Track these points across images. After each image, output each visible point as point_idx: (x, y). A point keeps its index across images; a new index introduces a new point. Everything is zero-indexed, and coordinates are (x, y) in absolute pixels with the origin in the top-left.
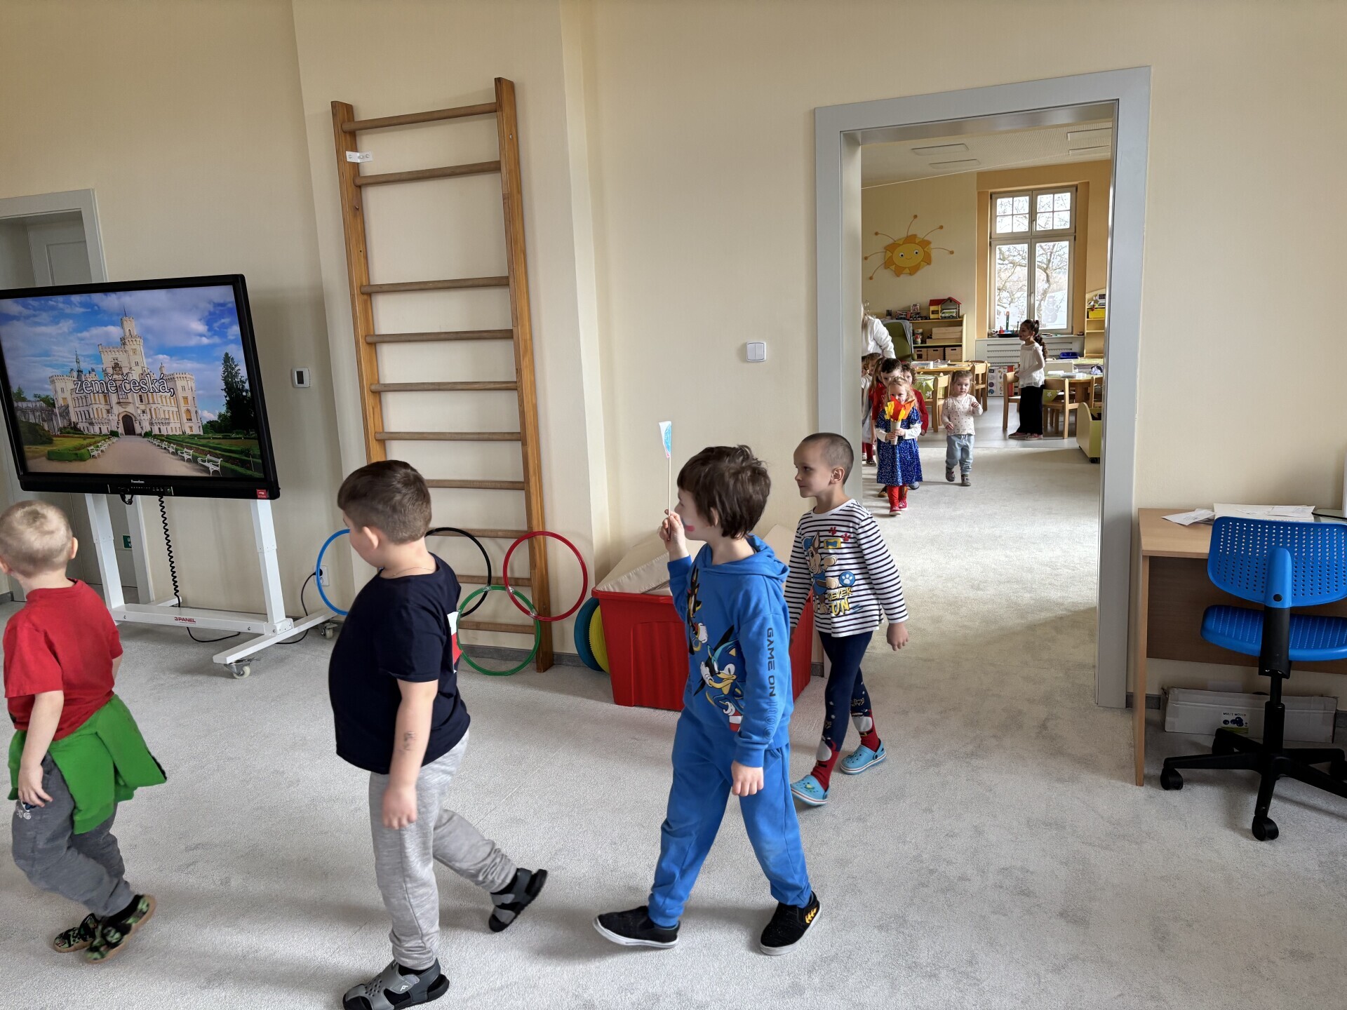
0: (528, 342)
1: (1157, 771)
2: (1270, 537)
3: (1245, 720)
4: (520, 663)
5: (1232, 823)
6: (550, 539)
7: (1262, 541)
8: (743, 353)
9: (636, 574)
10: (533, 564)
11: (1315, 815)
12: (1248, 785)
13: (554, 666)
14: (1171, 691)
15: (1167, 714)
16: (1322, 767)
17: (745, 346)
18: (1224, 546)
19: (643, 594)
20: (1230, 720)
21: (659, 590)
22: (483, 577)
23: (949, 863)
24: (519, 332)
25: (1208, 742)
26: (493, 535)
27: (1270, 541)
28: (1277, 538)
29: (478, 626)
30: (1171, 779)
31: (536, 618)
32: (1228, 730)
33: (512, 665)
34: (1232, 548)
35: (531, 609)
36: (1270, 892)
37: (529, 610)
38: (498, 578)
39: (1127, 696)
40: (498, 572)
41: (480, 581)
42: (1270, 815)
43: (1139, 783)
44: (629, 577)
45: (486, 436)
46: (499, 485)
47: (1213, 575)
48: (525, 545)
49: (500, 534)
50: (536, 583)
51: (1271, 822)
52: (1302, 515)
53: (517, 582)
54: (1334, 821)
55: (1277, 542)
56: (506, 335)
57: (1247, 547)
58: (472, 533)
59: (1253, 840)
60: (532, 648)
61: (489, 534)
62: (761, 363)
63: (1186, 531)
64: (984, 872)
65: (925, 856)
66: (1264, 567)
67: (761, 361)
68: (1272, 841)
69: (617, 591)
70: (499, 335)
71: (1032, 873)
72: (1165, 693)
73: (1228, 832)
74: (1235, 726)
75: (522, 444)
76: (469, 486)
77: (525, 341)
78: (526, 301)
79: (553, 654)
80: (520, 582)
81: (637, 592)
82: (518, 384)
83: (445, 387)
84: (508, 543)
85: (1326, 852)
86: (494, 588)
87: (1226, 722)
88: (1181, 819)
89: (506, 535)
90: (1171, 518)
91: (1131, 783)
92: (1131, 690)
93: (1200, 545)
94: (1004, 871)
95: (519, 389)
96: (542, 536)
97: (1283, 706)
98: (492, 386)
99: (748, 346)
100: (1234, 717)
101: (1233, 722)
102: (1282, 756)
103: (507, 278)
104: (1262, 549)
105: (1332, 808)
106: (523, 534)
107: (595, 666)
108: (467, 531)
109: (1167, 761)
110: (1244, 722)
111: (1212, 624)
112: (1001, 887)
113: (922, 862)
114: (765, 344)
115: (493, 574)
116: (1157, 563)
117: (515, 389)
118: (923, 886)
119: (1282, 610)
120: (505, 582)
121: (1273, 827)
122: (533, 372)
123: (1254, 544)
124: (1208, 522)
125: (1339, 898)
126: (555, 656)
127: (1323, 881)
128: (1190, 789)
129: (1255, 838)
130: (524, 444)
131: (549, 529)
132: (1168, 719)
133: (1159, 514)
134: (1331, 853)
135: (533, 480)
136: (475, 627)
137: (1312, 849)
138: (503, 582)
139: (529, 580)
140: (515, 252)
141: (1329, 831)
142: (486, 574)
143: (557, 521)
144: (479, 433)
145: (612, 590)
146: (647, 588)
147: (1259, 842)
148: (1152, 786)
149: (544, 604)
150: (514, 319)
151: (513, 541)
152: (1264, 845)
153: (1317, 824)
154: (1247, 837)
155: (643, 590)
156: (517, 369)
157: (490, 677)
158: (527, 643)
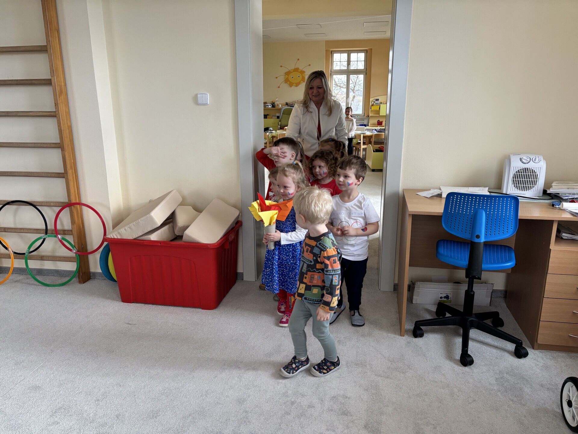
0: (63, 87)
1: (411, 327)
2: (475, 203)
3: (450, 296)
4: (69, 278)
5: (449, 356)
6: (85, 208)
7: (471, 205)
8: (195, 99)
9: (130, 228)
10: (73, 222)
11: (489, 349)
12: (457, 334)
13: (91, 280)
14: (416, 284)
15: (414, 295)
16: (489, 322)
17: (196, 95)
18: (451, 209)
19: (135, 239)
20: (443, 297)
21: (144, 237)
22: (43, 230)
23: (303, 396)
24: (55, 80)
25: (434, 309)
26: (48, 204)
27: (475, 206)
28: (479, 204)
29: (42, 258)
30: (418, 332)
31: (76, 253)
32: (442, 302)
33: (65, 280)
34: (455, 209)
35: (73, 248)
36: (475, 401)
37: (72, 249)
38: (52, 230)
39: (394, 285)
40: (51, 226)
41: (42, 232)
42: (469, 353)
43: (401, 335)
44: (125, 230)
45: (39, 145)
46: (49, 175)
47: (445, 225)
48: (67, 210)
49: (52, 204)
50: (75, 233)
51: (470, 356)
52: (484, 191)
53: (65, 232)
54: (498, 351)
55: (479, 206)
56: (47, 82)
57: (463, 209)
58: (35, 204)
59: (461, 366)
60: (75, 269)
61: (45, 204)
62: (206, 106)
63: (428, 200)
64: (322, 401)
65: (290, 392)
66: (471, 220)
67: (206, 104)
68: (470, 366)
69: (119, 237)
70: (43, 82)
71: (349, 398)
72: (413, 284)
73: (448, 362)
74: (445, 299)
75: (62, 150)
76: (30, 175)
77: (61, 86)
78: (60, 61)
79: (90, 273)
80: (66, 232)
81: (131, 238)
82: (57, 113)
83: (12, 114)
84: (57, 209)
85: (498, 372)
86: (49, 237)
87: (441, 298)
88: (424, 355)
89: (56, 204)
90: (420, 194)
91: (398, 335)
92: (396, 282)
93: (438, 208)
94: (334, 398)
95: (57, 116)
96: (78, 206)
97: (474, 292)
98: (41, 114)
99: (199, 95)
100: (445, 295)
101: (445, 297)
102: (473, 318)
103: (46, 46)
104: (470, 210)
105: (496, 344)
106: (65, 204)
107: (111, 279)
108: (31, 203)
109: (416, 322)
110: (450, 297)
111: (442, 250)
112: (332, 410)
113: (287, 396)
114: (208, 95)
115: (49, 227)
116: (417, 218)
117: (55, 116)
118: (287, 415)
119: (480, 243)
120: (56, 232)
121: (471, 359)
122: (67, 105)
123: (467, 207)
124: (440, 196)
125: (509, 401)
126: (91, 274)
127: (500, 391)
128: (427, 337)
129: (462, 365)
130: (63, 150)
131: (83, 201)
132: (414, 297)
133: (415, 192)
134: (500, 372)
135: (70, 172)
136: (40, 259)
137: (491, 370)
138: (54, 232)
139: (71, 231)
140: (50, 30)
141: (497, 358)
142: (44, 227)
143: (88, 197)
144: (35, 143)
145: (116, 237)
146: (137, 236)
147: (464, 367)
148: (409, 336)
149: (82, 245)
150: (52, 72)
151: (60, 208)
152: (466, 369)
153: (491, 354)
154: (458, 365)
155: (134, 237)
156: (55, 103)
157: (48, 288)
158: (72, 267)
